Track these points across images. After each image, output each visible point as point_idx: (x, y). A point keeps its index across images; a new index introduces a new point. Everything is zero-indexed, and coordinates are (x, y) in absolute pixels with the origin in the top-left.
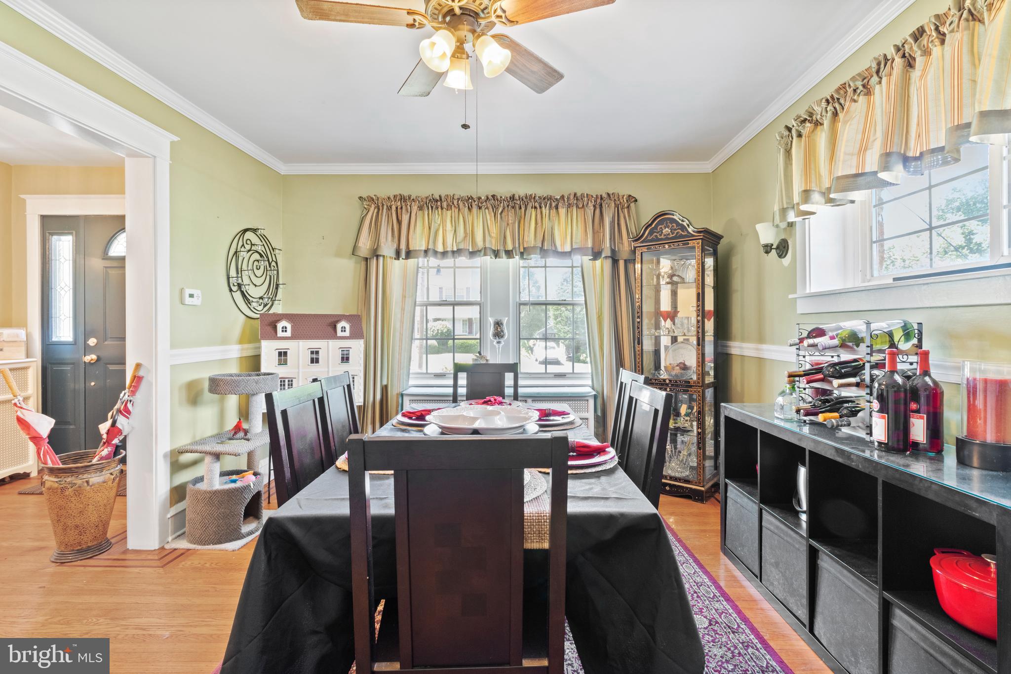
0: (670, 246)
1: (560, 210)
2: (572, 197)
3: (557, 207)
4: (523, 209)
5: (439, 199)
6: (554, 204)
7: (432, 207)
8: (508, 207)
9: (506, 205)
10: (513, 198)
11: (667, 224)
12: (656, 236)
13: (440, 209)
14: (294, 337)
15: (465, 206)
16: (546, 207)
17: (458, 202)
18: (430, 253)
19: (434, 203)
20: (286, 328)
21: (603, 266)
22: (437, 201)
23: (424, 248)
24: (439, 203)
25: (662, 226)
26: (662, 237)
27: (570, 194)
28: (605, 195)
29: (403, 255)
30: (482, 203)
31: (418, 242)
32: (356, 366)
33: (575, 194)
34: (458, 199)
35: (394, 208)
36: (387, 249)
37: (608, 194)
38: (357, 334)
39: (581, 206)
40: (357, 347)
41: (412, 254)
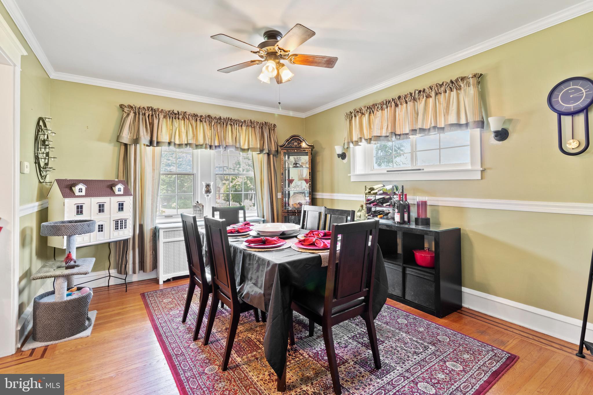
0: (297, 151)
1: (243, 127)
2: (249, 122)
3: (241, 126)
4: (225, 125)
5: (177, 113)
6: (240, 124)
7: (172, 118)
8: (217, 122)
9: (216, 122)
10: (220, 118)
11: (296, 140)
12: (291, 146)
13: (177, 119)
14: (88, 194)
15: (193, 119)
16: (236, 125)
17: (189, 116)
18: (173, 144)
19: (173, 115)
20: (81, 189)
21: (264, 157)
22: (176, 114)
23: (168, 141)
24: (177, 116)
25: (294, 141)
26: (294, 146)
27: (248, 120)
28: (264, 123)
29: (155, 144)
30: (203, 119)
31: (164, 137)
32: (127, 214)
33: (251, 120)
34: (189, 115)
35: (147, 115)
36: (144, 140)
37: (265, 122)
38: (127, 193)
39: (253, 126)
40: (128, 201)
41: (160, 144)
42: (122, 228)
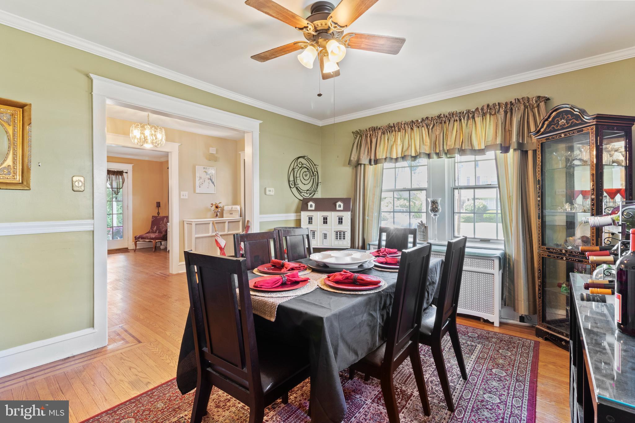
0: (565, 135)
1: (476, 119)
2: (485, 108)
3: (473, 117)
4: (447, 123)
5: (392, 125)
6: (470, 116)
7: (389, 131)
8: (437, 123)
9: (435, 122)
10: (439, 117)
11: (562, 116)
12: (553, 128)
13: (394, 132)
14: (317, 209)
15: (409, 128)
16: (464, 119)
17: (404, 125)
18: (388, 160)
20: (312, 205)
22: (392, 127)
23: (384, 157)
24: (393, 128)
25: (559, 119)
26: (559, 127)
27: (483, 106)
28: (513, 101)
29: (373, 163)
30: (419, 124)
31: (381, 155)
32: (346, 227)
33: (488, 106)
34: (405, 124)
35: (369, 135)
36: (364, 160)
37: (518, 100)
38: (346, 209)
39: (493, 113)
40: (347, 216)
41: (378, 161)
42: (341, 239)
